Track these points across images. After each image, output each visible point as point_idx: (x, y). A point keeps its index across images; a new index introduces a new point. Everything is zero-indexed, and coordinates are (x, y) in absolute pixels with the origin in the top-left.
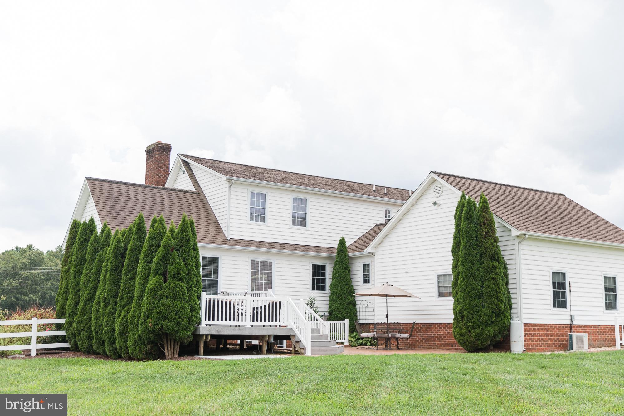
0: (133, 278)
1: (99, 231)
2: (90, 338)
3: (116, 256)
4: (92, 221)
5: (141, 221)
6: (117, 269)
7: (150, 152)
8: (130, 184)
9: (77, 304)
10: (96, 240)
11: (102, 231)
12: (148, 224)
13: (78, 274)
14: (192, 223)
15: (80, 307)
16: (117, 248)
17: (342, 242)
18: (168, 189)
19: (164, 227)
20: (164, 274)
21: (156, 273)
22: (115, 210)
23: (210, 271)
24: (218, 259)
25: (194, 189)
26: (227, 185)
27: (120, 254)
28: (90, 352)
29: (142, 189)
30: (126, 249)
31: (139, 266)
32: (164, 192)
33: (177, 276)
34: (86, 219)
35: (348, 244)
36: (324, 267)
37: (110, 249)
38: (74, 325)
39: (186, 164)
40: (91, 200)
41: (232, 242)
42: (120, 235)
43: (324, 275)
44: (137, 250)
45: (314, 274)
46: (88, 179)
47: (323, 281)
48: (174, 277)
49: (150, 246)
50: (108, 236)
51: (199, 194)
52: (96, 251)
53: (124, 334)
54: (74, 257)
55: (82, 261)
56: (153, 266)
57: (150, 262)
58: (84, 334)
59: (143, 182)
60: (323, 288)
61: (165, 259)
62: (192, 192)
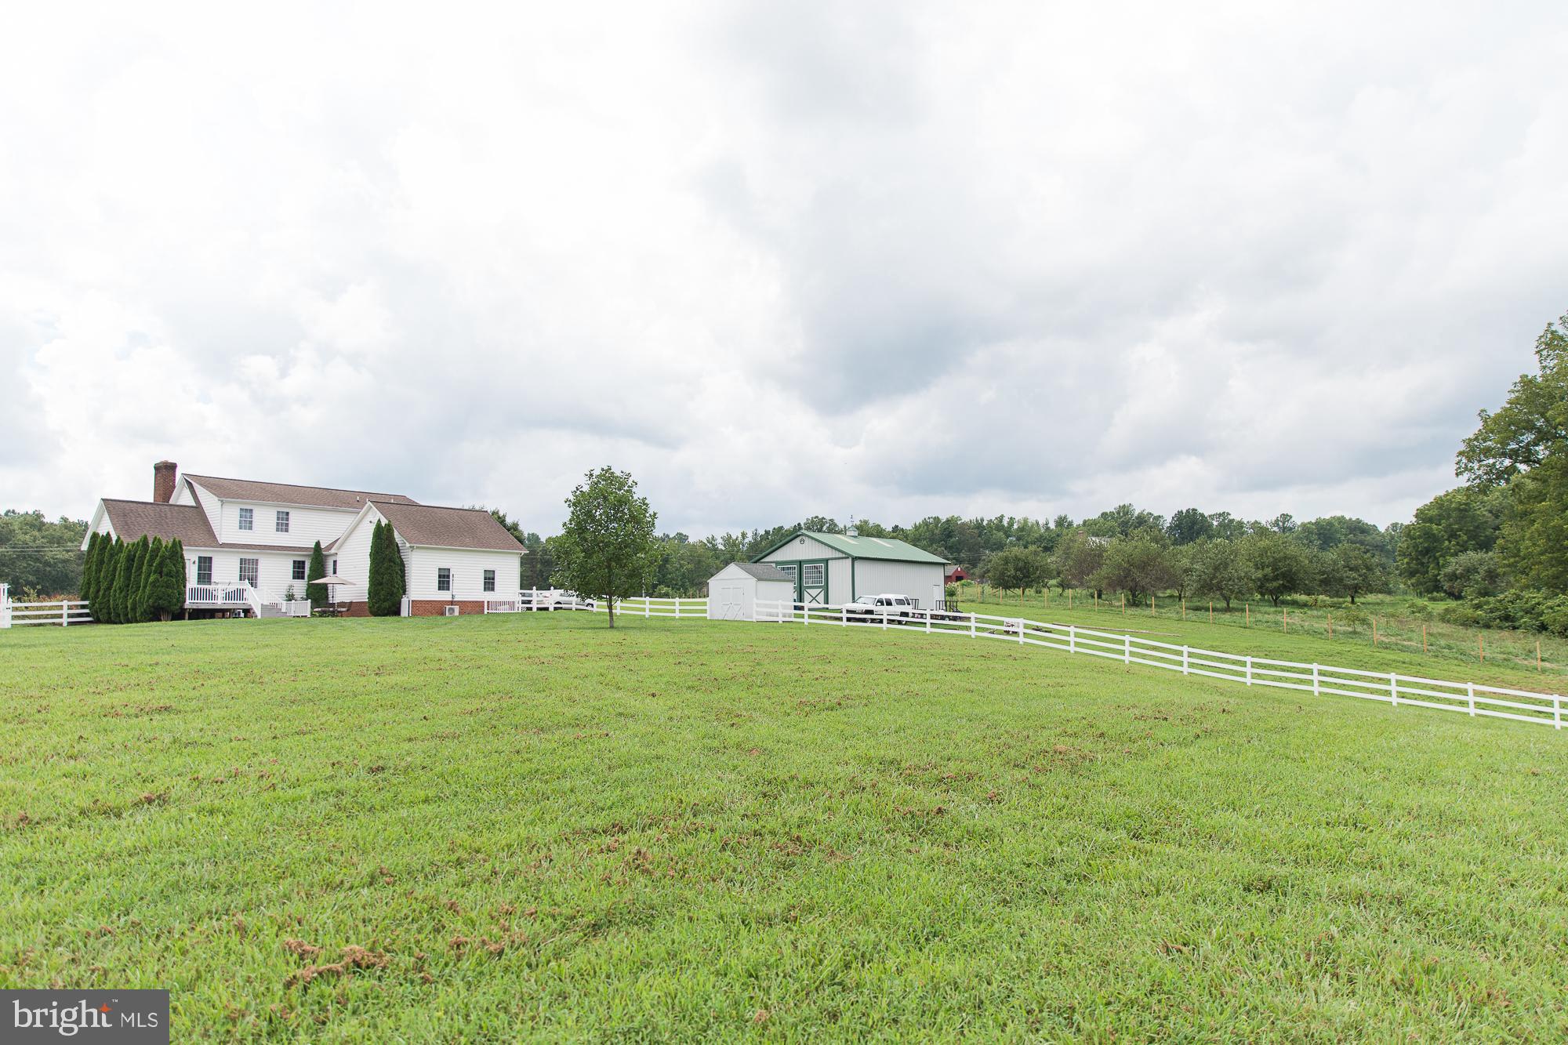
0: (140, 575)
1: (114, 542)
2: (109, 613)
3: (128, 561)
4: (108, 534)
5: (145, 540)
6: (128, 569)
7: (157, 468)
8: (139, 503)
9: (98, 591)
10: (112, 548)
11: (117, 541)
12: (150, 542)
13: (99, 571)
14: (180, 542)
15: (101, 593)
16: (129, 556)
17: (318, 544)
18: (171, 505)
19: (161, 544)
20: (161, 573)
21: (155, 572)
22: (127, 524)
23: (205, 567)
24: (211, 558)
25: (194, 504)
26: (220, 503)
27: (130, 559)
28: (109, 621)
29: (150, 506)
30: (135, 556)
31: (144, 568)
32: (167, 508)
33: (169, 574)
34: (102, 532)
35: (322, 547)
36: (303, 562)
37: (123, 556)
38: (97, 605)
39: (190, 485)
40: (106, 517)
41: (224, 545)
42: (130, 547)
43: (304, 568)
44: (142, 557)
45: (294, 567)
46: (103, 500)
47: (303, 572)
48: (167, 575)
49: (151, 556)
50: (122, 545)
51: (198, 508)
52: (112, 556)
53: (134, 609)
54: (95, 560)
55: (102, 562)
56: (153, 568)
57: (152, 565)
58: (105, 611)
59: (152, 501)
60: (303, 578)
61: (161, 565)
62: (192, 507)
